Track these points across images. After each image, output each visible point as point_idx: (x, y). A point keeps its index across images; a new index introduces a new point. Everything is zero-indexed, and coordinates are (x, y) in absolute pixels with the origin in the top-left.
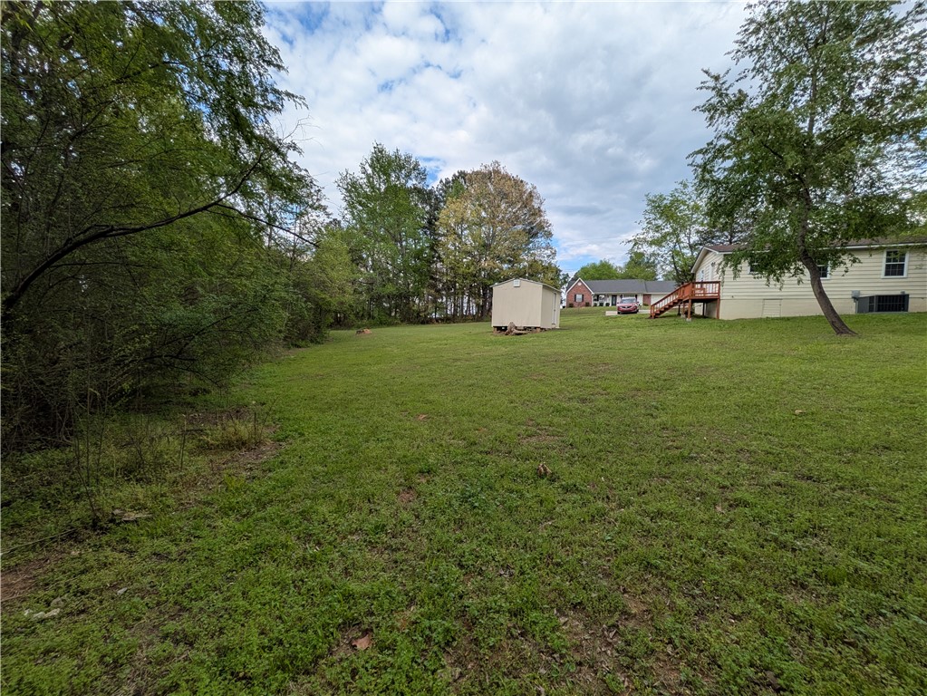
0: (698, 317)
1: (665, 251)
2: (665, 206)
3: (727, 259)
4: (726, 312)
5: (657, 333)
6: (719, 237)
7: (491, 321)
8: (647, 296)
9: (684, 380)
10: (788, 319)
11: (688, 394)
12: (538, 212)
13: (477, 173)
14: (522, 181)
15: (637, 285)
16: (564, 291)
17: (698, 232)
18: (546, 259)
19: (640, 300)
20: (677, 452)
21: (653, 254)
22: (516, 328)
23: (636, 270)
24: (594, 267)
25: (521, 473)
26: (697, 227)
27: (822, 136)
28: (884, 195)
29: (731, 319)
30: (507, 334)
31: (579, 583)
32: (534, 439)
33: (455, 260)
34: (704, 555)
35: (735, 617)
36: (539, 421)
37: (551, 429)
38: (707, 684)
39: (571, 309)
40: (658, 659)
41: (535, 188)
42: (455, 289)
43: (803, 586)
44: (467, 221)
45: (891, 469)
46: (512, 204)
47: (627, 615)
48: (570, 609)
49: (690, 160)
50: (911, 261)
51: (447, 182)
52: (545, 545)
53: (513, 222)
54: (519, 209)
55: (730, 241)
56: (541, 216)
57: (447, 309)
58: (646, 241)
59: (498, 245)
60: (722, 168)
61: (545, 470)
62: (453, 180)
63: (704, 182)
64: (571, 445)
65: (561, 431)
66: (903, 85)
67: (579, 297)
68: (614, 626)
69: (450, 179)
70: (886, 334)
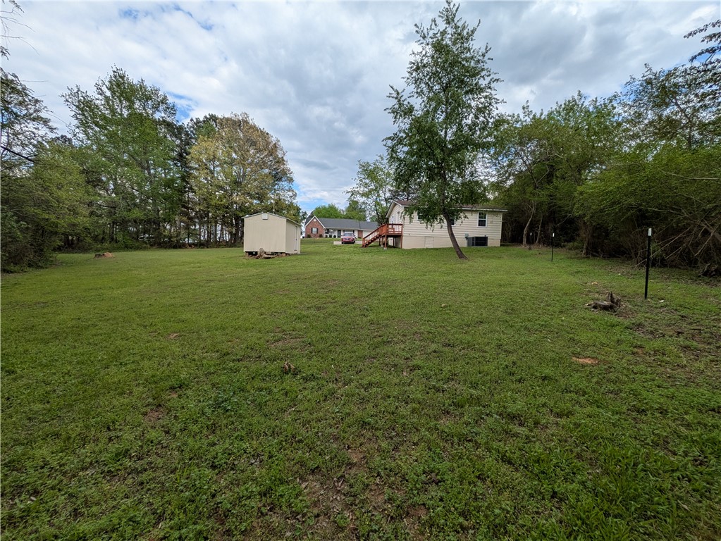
0: (391, 247)
1: (370, 201)
2: (371, 170)
3: (406, 210)
4: (406, 244)
5: (367, 257)
6: (402, 195)
7: (243, 247)
8: (360, 232)
9: (383, 290)
10: (437, 249)
11: (386, 298)
12: (281, 161)
13: (227, 119)
14: (267, 134)
15: (353, 223)
16: (303, 225)
17: (390, 191)
18: (289, 199)
19: (356, 234)
20: (380, 339)
21: (364, 203)
22: (265, 253)
23: (353, 213)
24: (324, 208)
25: (270, 372)
26: (389, 187)
27: (451, 142)
28: (477, 181)
29: (409, 248)
30: (257, 258)
31: (316, 451)
32: (280, 343)
33: (208, 193)
34: (397, 407)
35: (415, 444)
36: (285, 328)
37: (294, 333)
38: (400, 496)
39: (309, 239)
40: (371, 490)
41: (279, 141)
42: (208, 218)
43: (448, 413)
44: (219, 160)
45: (484, 334)
46: (259, 151)
47: (351, 465)
48: (310, 475)
49: (384, 143)
50: (488, 218)
51: (198, 122)
52: (289, 428)
53: (261, 166)
54: (266, 156)
55: (407, 198)
56: (284, 164)
57: (200, 235)
58: (359, 193)
59: (248, 183)
60: (402, 151)
61: (289, 366)
62: (204, 121)
63: (393, 159)
64: (309, 344)
65: (302, 333)
66: (483, 122)
67: (315, 230)
68: (342, 476)
69: (202, 119)
70: (479, 259)
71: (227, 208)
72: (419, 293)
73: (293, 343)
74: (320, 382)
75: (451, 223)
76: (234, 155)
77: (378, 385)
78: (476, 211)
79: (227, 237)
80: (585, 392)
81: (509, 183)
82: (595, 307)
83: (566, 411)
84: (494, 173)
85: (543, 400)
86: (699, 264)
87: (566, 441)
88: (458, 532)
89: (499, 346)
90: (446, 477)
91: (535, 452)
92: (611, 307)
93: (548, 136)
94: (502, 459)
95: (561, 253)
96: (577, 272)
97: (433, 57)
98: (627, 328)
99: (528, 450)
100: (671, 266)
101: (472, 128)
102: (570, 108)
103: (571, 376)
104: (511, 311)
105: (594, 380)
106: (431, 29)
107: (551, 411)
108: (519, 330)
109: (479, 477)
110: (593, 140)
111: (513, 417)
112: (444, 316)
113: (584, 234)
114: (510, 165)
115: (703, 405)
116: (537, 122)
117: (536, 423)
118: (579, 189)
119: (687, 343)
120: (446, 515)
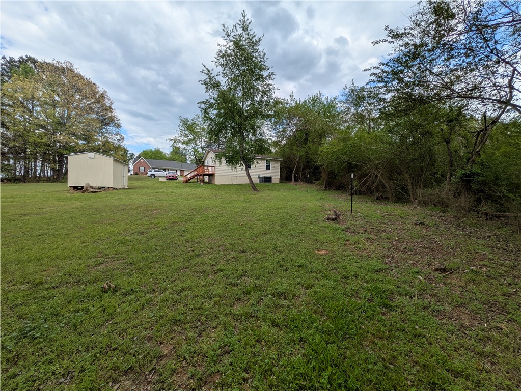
0: (206, 183)
1: (189, 148)
2: (189, 125)
3: (217, 156)
4: (218, 181)
5: (187, 191)
6: (214, 145)
7: (67, 182)
8: (182, 171)
9: (198, 215)
10: (239, 185)
11: (200, 222)
12: (109, 109)
14: (94, 84)
15: (176, 164)
16: (131, 164)
17: (205, 141)
18: (116, 142)
19: (179, 173)
20: (193, 253)
21: (184, 149)
22: (92, 187)
23: (176, 156)
24: (151, 151)
25: (88, 294)
26: (204, 138)
27: (246, 111)
28: (264, 139)
29: (220, 184)
30: (83, 192)
31: (131, 354)
32: (102, 266)
33: (25, 130)
34: (203, 303)
35: (214, 328)
36: (107, 252)
37: (116, 256)
38: (200, 370)
39: (136, 176)
40: (178, 373)
41: (106, 92)
42: (25, 154)
43: (240, 300)
44: (38, 100)
45: (266, 241)
46: (86, 97)
47: (161, 357)
48: (122, 376)
49: (199, 105)
50: (272, 164)
51: (12, 61)
52: (104, 340)
53: (87, 111)
54: (92, 103)
55: (218, 148)
56: (111, 112)
57: (15, 170)
58: (180, 141)
59: (73, 124)
60: (213, 113)
61: (109, 286)
62: (20, 61)
63: (206, 117)
64: (131, 264)
65: (124, 256)
66: (267, 101)
67: (142, 169)
68: (153, 369)
69: (17, 59)
70: (267, 191)
71: (49, 145)
72: (224, 216)
73: (115, 264)
74: (138, 295)
75: (248, 166)
76: (57, 98)
77: (189, 289)
78: (264, 159)
79: (49, 173)
80: (320, 271)
81: (284, 142)
82: (328, 220)
83: (310, 285)
84: (275, 135)
85: (298, 280)
86: (374, 193)
87: (309, 304)
88: (241, 384)
89: (275, 249)
90: (235, 347)
91: (292, 315)
92: (336, 219)
93: (304, 115)
94: (272, 325)
95: (312, 187)
96: (320, 199)
97: (234, 51)
98: (343, 230)
99: (288, 315)
100: (364, 195)
101: (260, 103)
102: (315, 100)
103: (314, 263)
104: (283, 225)
105: (325, 263)
106: (233, 31)
107: (303, 286)
108: (287, 237)
109: (257, 341)
110: (327, 121)
111: (281, 295)
112: (241, 232)
113: (324, 176)
114: (284, 131)
115: (373, 269)
116: (298, 105)
117: (294, 296)
118: (321, 149)
119: (369, 236)
120: (234, 374)
